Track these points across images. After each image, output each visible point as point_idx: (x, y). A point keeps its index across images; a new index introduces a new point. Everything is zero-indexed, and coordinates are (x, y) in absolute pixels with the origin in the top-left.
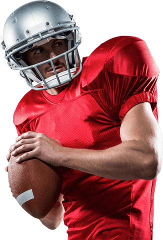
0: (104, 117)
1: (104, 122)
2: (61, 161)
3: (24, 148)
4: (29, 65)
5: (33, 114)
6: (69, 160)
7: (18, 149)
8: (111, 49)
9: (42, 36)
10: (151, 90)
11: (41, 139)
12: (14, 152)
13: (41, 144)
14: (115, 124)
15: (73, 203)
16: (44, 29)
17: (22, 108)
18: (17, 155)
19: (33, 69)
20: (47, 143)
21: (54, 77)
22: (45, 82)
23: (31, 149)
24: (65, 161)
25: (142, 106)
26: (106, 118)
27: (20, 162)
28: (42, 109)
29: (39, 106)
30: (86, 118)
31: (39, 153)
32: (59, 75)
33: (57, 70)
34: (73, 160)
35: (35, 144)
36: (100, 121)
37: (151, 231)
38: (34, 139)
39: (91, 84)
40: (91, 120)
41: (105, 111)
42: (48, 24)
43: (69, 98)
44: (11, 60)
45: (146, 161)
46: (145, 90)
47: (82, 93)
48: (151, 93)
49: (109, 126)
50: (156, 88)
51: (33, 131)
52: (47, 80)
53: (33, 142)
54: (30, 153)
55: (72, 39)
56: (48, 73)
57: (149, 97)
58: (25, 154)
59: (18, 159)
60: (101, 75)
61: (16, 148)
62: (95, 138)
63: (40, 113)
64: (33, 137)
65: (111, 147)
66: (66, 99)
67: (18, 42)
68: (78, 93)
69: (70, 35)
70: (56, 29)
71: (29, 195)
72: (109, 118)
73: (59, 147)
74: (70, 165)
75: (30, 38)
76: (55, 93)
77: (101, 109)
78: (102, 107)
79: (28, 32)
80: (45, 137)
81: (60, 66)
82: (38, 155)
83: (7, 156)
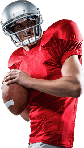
0: (53, 62)
1: (53, 65)
2: (30, 85)
3: (10, 77)
4: (14, 33)
5: (17, 61)
6: (34, 85)
7: (7, 78)
8: (57, 26)
9: (21, 17)
10: (79, 48)
11: (20, 73)
12: (5, 80)
13: (20, 76)
14: (59, 66)
15: (35, 107)
16: (22, 13)
17: (12, 58)
18: (6, 81)
19: (16, 35)
20: (23, 75)
21: (27, 40)
22: (22, 43)
23: (14, 78)
24: (32, 85)
25: (73, 57)
26: (54, 62)
27: (8, 85)
28: (21, 58)
29: (20, 57)
30: (44, 62)
31: (18, 80)
32: (30, 39)
33: (29, 37)
34: (36, 85)
35: (17, 75)
36: (51, 64)
37: (73, 123)
38: (16, 73)
39: (46, 44)
40: (46, 63)
41: (54, 59)
42: (24, 11)
43: (35, 52)
44: (5, 30)
45: (75, 88)
46: (75, 48)
47: (42, 49)
48: (78, 50)
49: (56, 67)
50: (81, 48)
51: (17, 69)
52: (23, 42)
53: (16, 74)
54: (13, 80)
55: (38, 21)
56: (24, 38)
57: (77, 52)
58: (11, 81)
59: (7, 83)
60: (52, 39)
61: (7, 77)
62: (48, 73)
63: (20, 60)
64: (16, 72)
65: (57, 79)
66: (34, 52)
67: (8, 20)
68: (40, 49)
69: (37, 18)
70: (28, 14)
71: (11, 102)
72: (56, 62)
73: (29, 78)
74: (35, 87)
75: (15, 18)
76: (28, 50)
77: (52, 58)
78: (52, 57)
79: (14, 15)
80: (22, 72)
81: (31, 34)
82: (17, 81)
83: (2, 81)
